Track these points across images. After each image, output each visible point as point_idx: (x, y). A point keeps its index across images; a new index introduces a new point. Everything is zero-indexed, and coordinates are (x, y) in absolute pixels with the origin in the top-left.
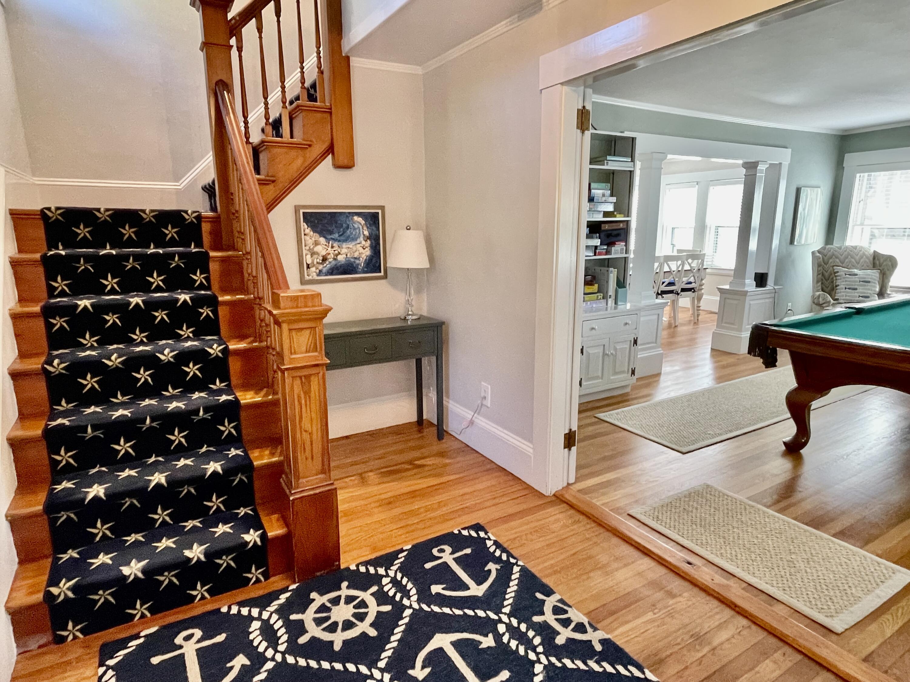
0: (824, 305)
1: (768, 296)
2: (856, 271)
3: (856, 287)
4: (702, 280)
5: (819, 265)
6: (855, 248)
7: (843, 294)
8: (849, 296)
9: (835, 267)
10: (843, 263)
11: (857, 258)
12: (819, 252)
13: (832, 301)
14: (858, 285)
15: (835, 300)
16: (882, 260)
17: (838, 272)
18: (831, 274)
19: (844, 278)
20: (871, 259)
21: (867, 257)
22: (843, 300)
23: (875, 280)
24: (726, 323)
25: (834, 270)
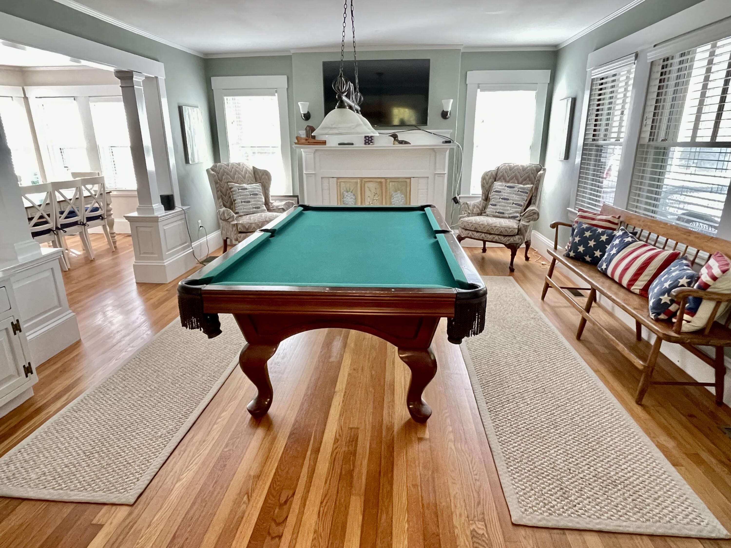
0: (229, 220)
1: (179, 218)
2: (245, 186)
3: (249, 200)
4: (108, 205)
5: (216, 183)
6: (239, 164)
7: (241, 207)
8: (246, 209)
9: (229, 184)
10: (234, 179)
11: (243, 173)
12: (212, 169)
13: (235, 216)
14: (250, 198)
15: (237, 213)
16: (260, 175)
17: (232, 188)
18: (227, 190)
19: (239, 192)
20: (253, 173)
21: (250, 173)
22: (243, 212)
23: (260, 192)
24: (145, 253)
25: (228, 185)
